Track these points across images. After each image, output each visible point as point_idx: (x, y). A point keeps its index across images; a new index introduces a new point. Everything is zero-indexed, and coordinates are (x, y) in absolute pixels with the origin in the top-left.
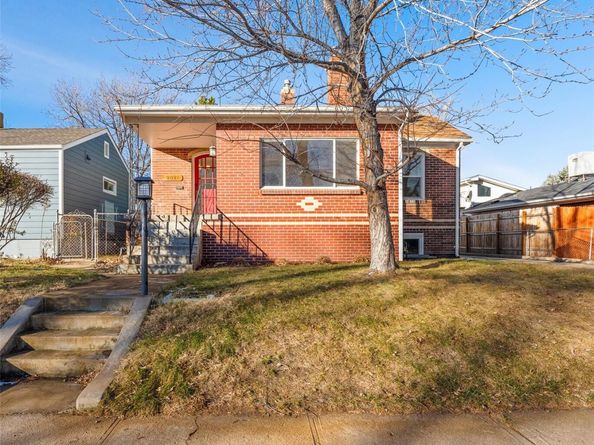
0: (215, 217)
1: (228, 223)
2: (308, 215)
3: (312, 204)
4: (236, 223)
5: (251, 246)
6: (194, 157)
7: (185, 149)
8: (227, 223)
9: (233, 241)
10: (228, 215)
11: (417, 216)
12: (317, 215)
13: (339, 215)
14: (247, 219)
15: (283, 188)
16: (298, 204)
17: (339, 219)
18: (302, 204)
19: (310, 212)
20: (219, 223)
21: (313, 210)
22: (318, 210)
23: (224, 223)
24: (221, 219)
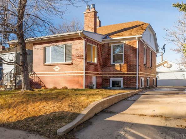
0: (32, 73)
2: (57, 72)
3: (58, 68)
4: (38, 75)
8: (35, 75)
9: (37, 81)
10: (36, 73)
11: (120, 71)
12: (59, 72)
13: (66, 72)
15: (50, 63)
17: (65, 74)
18: (55, 68)
19: (57, 71)
20: (33, 75)
21: (58, 70)
22: (59, 71)
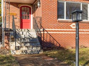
0: (41, 30)
1: (46, 32)
4: (49, 33)
5: (55, 42)
6: (20, 6)
7: (17, 3)
9: (48, 40)
10: (46, 29)
14: (53, 31)
15: (65, 19)
16: (70, 26)
19: (74, 29)
23: (45, 32)
24: (44, 31)
